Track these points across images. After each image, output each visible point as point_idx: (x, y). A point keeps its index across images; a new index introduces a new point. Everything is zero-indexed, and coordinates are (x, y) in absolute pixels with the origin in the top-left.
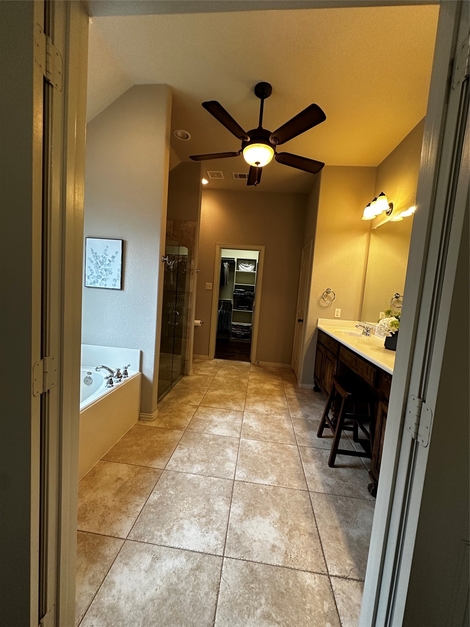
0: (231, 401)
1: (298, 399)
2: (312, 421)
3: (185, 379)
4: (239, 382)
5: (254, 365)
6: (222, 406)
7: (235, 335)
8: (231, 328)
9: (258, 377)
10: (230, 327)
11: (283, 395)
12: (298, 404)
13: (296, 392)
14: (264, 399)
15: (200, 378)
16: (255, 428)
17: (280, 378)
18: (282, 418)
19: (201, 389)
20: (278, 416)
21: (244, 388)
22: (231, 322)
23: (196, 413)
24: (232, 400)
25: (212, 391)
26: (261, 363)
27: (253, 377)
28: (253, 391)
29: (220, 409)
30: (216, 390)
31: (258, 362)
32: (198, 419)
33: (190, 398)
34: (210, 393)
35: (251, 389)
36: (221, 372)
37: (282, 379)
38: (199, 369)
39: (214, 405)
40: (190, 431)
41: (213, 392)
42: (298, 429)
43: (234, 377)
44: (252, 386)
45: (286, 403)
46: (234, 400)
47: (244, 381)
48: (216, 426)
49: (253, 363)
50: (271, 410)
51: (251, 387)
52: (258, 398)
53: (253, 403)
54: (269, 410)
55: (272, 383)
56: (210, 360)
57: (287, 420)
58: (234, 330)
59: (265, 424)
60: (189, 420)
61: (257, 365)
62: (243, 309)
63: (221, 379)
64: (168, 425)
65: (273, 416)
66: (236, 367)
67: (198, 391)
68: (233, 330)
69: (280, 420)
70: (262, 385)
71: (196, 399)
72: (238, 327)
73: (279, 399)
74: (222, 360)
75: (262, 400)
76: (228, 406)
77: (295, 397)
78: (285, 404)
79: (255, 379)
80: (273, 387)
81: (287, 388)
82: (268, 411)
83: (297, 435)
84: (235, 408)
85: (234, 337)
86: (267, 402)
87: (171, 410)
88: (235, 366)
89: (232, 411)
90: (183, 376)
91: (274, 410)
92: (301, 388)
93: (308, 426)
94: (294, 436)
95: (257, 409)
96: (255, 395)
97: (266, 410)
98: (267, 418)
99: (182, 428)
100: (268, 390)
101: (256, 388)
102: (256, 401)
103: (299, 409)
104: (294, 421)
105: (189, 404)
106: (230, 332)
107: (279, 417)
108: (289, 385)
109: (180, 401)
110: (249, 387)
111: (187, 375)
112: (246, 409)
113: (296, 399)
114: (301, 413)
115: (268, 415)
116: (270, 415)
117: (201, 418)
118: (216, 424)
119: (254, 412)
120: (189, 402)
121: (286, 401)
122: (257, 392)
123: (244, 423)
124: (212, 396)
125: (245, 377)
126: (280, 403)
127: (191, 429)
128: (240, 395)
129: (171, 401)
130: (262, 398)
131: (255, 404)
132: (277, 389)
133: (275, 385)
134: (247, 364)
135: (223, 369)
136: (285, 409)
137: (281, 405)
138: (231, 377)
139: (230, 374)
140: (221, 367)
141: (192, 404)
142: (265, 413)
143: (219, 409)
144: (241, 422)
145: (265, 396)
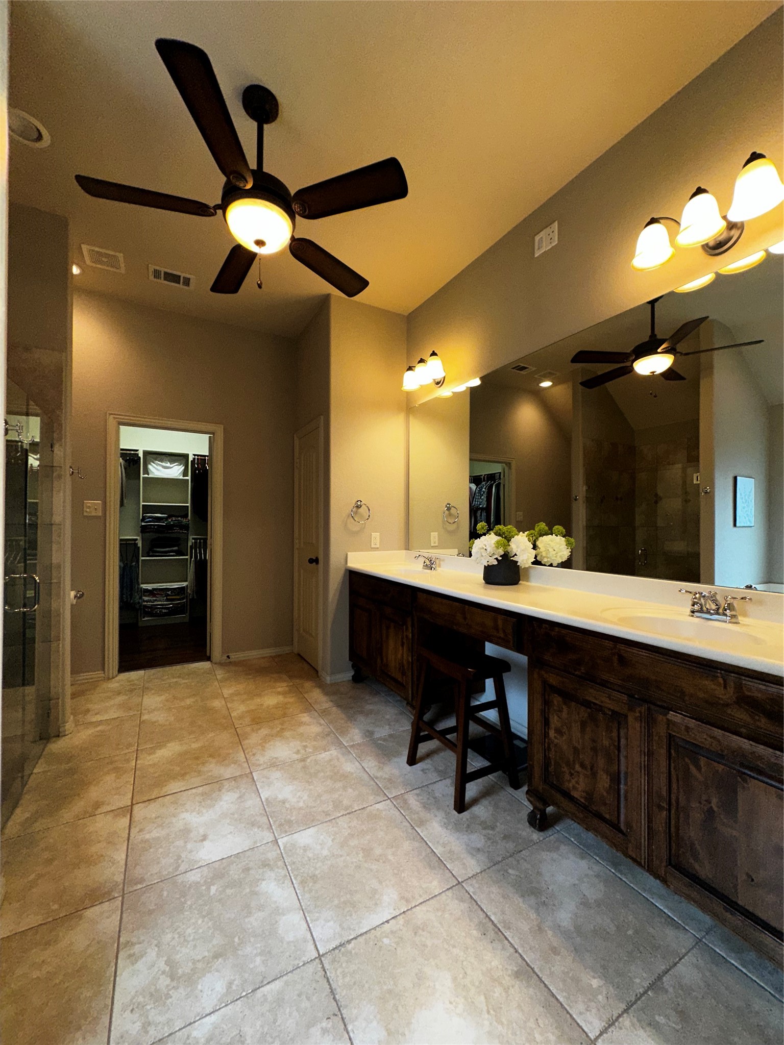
0: (211, 759)
1: (339, 706)
2: (385, 740)
3: (57, 746)
4: (207, 710)
5: (221, 664)
6: (197, 781)
7: (150, 611)
8: (141, 598)
9: (241, 687)
10: (138, 597)
11: (308, 708)
12: (343, 716)
13: (326, 694)
14: (278, 729)
15: (102, 731)
16: (295, 800)
17: (284, 677)
18: (331, 755)
19: (117, 758)
20: (323, 755)
21: (224, 721)
22: (139, 585)
23: (132, 830)
24: (211, 756)
25: (150, 754)
26: (234, 656)
27: (231, 691)
28: (247, 720)
29: (194, 791)
30: (160, 745)
31: (228, 657)
32: (147, 841)
33: (94, 793)
34: (147, 760)
35: (241, 718)
36: (152, 701)
37: (291, 677)
38: (88, 711)
39: (174, 786)
40: (139, 886)
41: (154, 753)
42: (371, 764)
43: (189, 701)
44: (239, 709)
45: (322, 722)
46: (216, 754)
47: (217, 704)
48: (204, 838)
49: (218, 661)
50: (305, 747)
51: (239, 712)
52: (264, 731)
53: (260, 744)
54: (299, 748)
55: (274, 690)
56: (109, 679)
57: (343, 754)
58: (147, 601)
59: (308, 782)
60: (120, 856)
61: (227, 663)
62: (165, 554)
63: (160, 717)
64: (56, 907)
65: (313, 758)
66: (183, 678)
67: (111, 767)
68: (144, 601)
69: (330, 760)
70: (258, 700)
71: (118, 788)
72: (158, 594)
73: (305, 718)
74: (141, 672)
75: (275, 731)
76: (210, 774)
77: (330, 704)
78: (321, 725)
79: (238, 694)
80: (281, 698)
81: (307, 692)
82: (298, 751)
83: (376, 778)
84: (228, 771)
85: (148, 617)
86: (287, 734)
87: (46, 855)
88: (179, 677)
89: (225, 783)
90: (47, 743)
91: (308, 745)
92: (332, 685)
93: (384, 752)
94: (372, 783)
95: (275, 756)
96: (256, 727)
97: (295, 750)
98: (304, 767)
99: (109, 893)
100: (276, 707)
101: (248, 712)
102: (266, 740)
103: (350, 725)
104: (356, 751)
105: (99, 811)
106: (141, 606)
107: (325, 756)
108: (308, 685)
109: (67, 815)
110: (234, 714)
111: (58, 736)
112: (253, 764)
113: (334, 709)
114: (357, 731)
115: (303, 760)
116: (307, 758)
117: (155, 834)
118: (202, 831)
119: (274, 764)
120: (97, 805)
121: (320, 719)
122: (258, 720)
123: (267, 799)
124: (154, 765)
125: (215, 696)
126: (312, 727)
127: (142, 880)
128: (223, 738)
129: (38, 826)
130: (272, 728)
131: (267, 745)
132: (291, 700)
133: (284, 694)
134: (204, 665)
135: (153, 691)
136: (328, 735)
137: (315, 729)
138: (183, 704)
139: (175, 698)
140: (145, 690)
141: (109, 808)
142: (296, 757)
143: (190, 792)
144: (259, 799)
145: (276, 722)
